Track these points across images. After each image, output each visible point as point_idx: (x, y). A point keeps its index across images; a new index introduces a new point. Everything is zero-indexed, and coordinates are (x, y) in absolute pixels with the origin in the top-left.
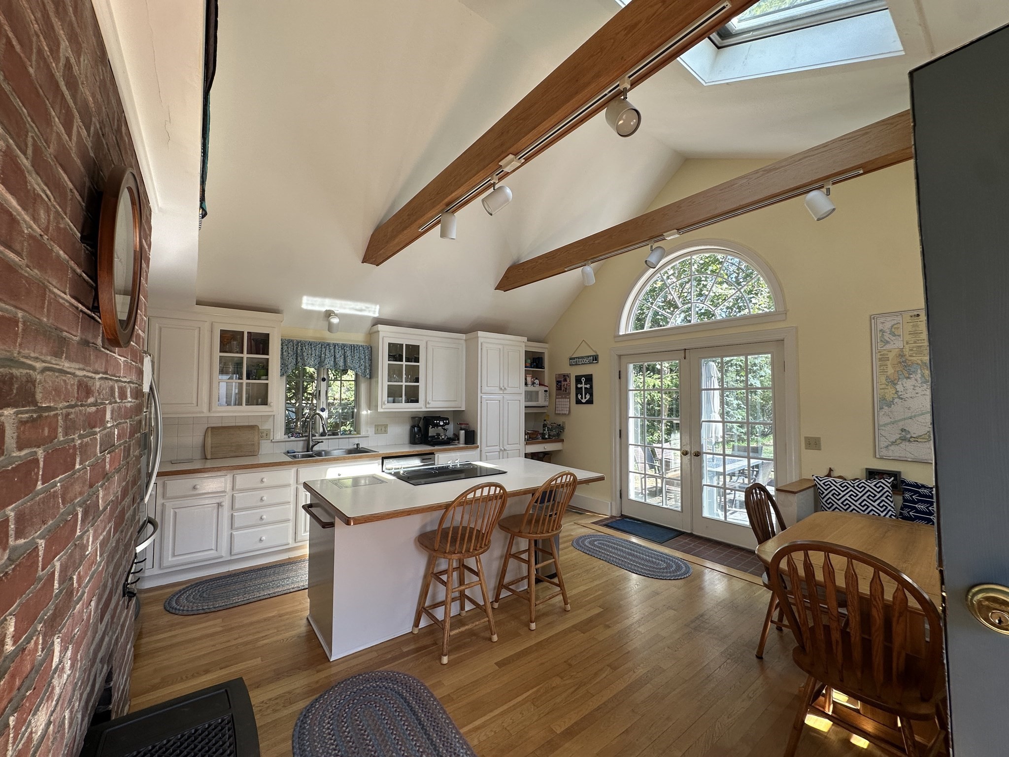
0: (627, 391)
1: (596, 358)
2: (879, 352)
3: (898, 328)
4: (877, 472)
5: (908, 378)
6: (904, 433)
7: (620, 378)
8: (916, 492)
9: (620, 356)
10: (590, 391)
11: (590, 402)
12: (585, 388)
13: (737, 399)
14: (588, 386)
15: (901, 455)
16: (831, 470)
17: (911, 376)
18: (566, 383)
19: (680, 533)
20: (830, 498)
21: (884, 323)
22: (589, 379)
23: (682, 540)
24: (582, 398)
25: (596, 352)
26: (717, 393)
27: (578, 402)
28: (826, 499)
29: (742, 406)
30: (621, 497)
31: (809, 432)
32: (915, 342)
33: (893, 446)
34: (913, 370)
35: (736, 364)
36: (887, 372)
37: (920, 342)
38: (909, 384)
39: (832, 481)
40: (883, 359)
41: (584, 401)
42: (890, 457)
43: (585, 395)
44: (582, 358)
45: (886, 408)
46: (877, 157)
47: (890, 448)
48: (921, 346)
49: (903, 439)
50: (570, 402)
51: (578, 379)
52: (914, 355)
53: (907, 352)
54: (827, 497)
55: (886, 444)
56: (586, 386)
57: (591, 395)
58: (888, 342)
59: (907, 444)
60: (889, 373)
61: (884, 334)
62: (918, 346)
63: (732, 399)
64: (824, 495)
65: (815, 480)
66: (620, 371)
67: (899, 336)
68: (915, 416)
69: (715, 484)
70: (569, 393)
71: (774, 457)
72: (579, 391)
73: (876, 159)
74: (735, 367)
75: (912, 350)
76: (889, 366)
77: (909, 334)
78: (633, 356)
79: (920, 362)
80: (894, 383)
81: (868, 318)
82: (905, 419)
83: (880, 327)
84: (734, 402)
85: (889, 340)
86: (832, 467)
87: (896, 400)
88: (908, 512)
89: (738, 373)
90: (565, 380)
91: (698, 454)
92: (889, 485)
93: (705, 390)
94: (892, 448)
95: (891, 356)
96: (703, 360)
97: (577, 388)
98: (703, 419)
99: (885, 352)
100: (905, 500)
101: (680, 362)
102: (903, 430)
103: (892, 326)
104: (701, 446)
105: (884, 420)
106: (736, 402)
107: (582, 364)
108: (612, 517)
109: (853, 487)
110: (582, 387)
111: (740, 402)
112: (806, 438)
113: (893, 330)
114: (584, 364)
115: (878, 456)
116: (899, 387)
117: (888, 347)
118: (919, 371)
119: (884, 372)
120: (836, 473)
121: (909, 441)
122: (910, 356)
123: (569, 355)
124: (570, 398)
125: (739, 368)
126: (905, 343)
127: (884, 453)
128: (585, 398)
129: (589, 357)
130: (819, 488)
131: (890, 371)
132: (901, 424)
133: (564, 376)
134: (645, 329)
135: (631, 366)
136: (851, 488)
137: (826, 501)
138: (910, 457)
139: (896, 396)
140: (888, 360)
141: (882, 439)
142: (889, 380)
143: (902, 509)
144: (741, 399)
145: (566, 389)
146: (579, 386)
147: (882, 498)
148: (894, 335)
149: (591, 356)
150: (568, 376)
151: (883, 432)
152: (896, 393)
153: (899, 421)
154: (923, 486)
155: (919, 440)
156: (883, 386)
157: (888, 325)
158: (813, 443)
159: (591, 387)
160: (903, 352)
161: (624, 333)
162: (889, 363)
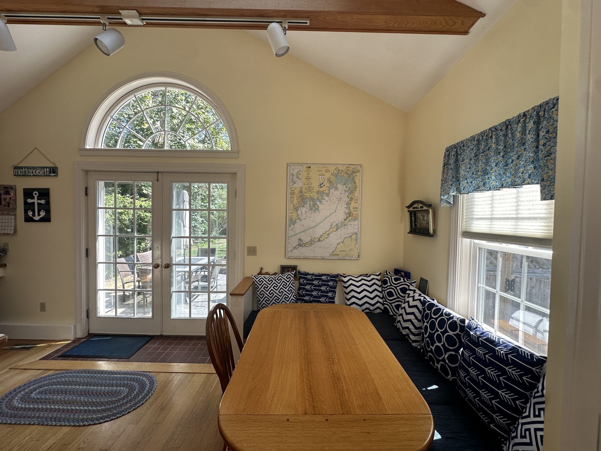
0: (95, 209)
1: (54, 171)
2: (291, 189)
3: (300, 174)
4: (286, 267)
5: (304, 206)
6: (300, 241)
7: (86, 194)
8: (306, 278)
9: (87, 172)
10: (47, 207)
11: (47, 219)
12: (39, 204)
13: (201, 217)
14: (43, 202)
15: (298, 255)
16: (262, 269)
17: (305, 205)
18: (8, 197)
19: (150, 338)
20: (262, 290)
21: (294, 169)
22: (45, 193)
23: (151, 346)
24: (34, 215)
25: (54, 164)
26: (188, 212)
27: (28, 219)
28: (260, 291)
29: (205, 221)
30: (88, 317)
31: (249, 243)
32: (308, 184)
33: (294, 250)
34: (306, 202)
35: (201, 194)
36: (294, 202)
37: (310, 184)
38: (303, 210)
39: (264, 278)
40: (292, 193)
41: (37, 218)
42: (292, 257)
43: (39, 211)
44: (34, 168)
45: (292, 225)
46: (322, 10)
47: (293, 251)
48: (310, 187)
49: (300, 245)
50: (15, 219)
51: (28, 193)
52: (307, 192)
53: (304, 190)
54: (261, 290)
55: (291, 249)
56: (39, 201)
57: (48, 211)
58: (295, 183)
59: (301, 248)
60: (295, 203)
61: (294, 177)
62: (309, 187)
63: (199, 217)
64: (259, 289)
65: (253, 278)
66: (86, 188)
67: (301, 179)
68: (305, 230)
69: (183, 290)
70: (15, 209)
71: (227, 263)
72: (28, 207)
73: (321, 12)
74: (201, 196)
75: (306, 189)
76: (295, 199)
77: (306, 179)
78: (102, 173)
79: (309, 197)
80: (296, 209)
81: (286, 165)
82: (301, 232)
83: (292, 172)
84: (200, 219)
85: (296, 181)
86: (262, 267)
87: (297, 220)
88: (302, 292)
89: (202, 200)
90: (8, 193)
91: (168, 266)
92: (293, 276)
93: (175, 210)
94: (294, 251)
95: (296, 191)
96: (174, 184)
97: (26, 203)
98: (173, 235)
99: (293, 189)
100: (300, 284)
101: (153, 184)
102: (300, 239)
103: (298, 172)
104: (171, 259)
105: (291, 233)
106: (201, 219)
107: (34, 175)
108: (76, 340)
109: (275, 280)
110: (34, 203)
111: (204, 219)
112: (248, 247)
113: (298, 175)
114: (37, 176)
115: (287, 257)
116: (299, 212)
117: (295, 186)
118: (309, 202)
119: (292, 202)
120: (264, 271)
121: (302, 246)
122: (305, 193)
123: (16, 163)
124: (15, 215)
125: (204, 197)
126: (303, 184)
127: (290, 254)
128: (39, 215)
129: (44, 168)
130: (256, 284)
131: (295, 201)
132: (299, 235)
133: (6, 188)
134: (118, 147)
135: (101, 184)
136: (274, 281)
137: (260, 293)
138: (302, 256)
139: (297, 218)
140: (295, 194)
141: (290, 245)
142: (294, 208)
143: (299, 290)
144: (204, 217)
145: (9, 204)
146: (30, 201)
147: (289, 286)
148: (298, 179)
149: (46, 168)
150: (11, 188)
151: (290, 241)
152: (297, 216)
153: (298, 233)
154: (308, 274)
155: (306, 245)
156: (291, 211)
157: (296, 171)
158: (252, 251)
159: (48, 203)
160: (302, 190)
161: (92, 147)
162: (295, 196)
